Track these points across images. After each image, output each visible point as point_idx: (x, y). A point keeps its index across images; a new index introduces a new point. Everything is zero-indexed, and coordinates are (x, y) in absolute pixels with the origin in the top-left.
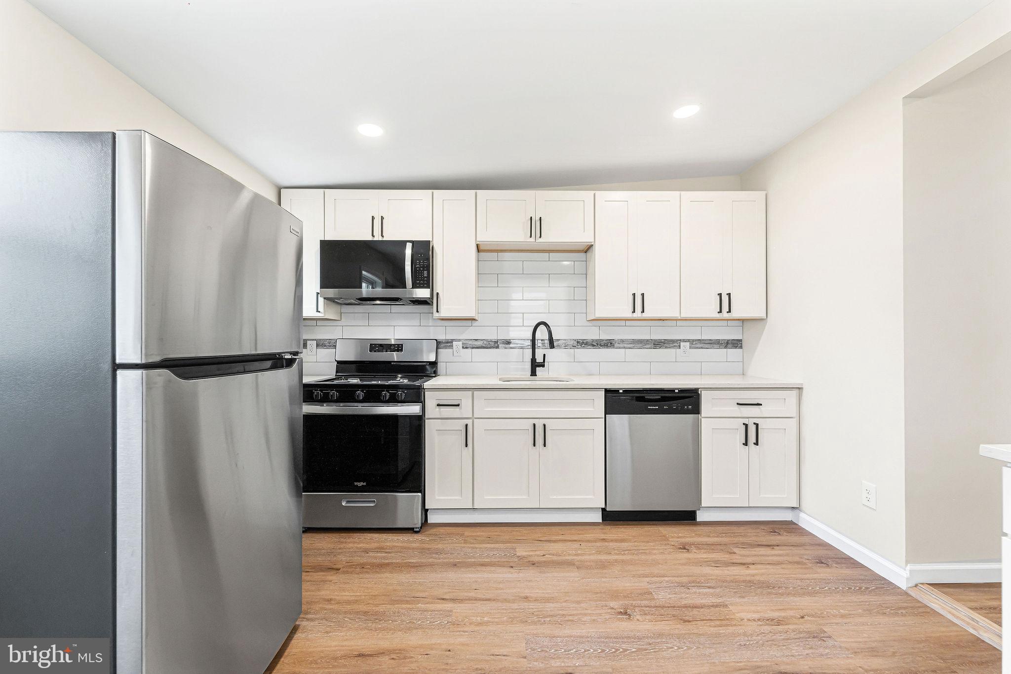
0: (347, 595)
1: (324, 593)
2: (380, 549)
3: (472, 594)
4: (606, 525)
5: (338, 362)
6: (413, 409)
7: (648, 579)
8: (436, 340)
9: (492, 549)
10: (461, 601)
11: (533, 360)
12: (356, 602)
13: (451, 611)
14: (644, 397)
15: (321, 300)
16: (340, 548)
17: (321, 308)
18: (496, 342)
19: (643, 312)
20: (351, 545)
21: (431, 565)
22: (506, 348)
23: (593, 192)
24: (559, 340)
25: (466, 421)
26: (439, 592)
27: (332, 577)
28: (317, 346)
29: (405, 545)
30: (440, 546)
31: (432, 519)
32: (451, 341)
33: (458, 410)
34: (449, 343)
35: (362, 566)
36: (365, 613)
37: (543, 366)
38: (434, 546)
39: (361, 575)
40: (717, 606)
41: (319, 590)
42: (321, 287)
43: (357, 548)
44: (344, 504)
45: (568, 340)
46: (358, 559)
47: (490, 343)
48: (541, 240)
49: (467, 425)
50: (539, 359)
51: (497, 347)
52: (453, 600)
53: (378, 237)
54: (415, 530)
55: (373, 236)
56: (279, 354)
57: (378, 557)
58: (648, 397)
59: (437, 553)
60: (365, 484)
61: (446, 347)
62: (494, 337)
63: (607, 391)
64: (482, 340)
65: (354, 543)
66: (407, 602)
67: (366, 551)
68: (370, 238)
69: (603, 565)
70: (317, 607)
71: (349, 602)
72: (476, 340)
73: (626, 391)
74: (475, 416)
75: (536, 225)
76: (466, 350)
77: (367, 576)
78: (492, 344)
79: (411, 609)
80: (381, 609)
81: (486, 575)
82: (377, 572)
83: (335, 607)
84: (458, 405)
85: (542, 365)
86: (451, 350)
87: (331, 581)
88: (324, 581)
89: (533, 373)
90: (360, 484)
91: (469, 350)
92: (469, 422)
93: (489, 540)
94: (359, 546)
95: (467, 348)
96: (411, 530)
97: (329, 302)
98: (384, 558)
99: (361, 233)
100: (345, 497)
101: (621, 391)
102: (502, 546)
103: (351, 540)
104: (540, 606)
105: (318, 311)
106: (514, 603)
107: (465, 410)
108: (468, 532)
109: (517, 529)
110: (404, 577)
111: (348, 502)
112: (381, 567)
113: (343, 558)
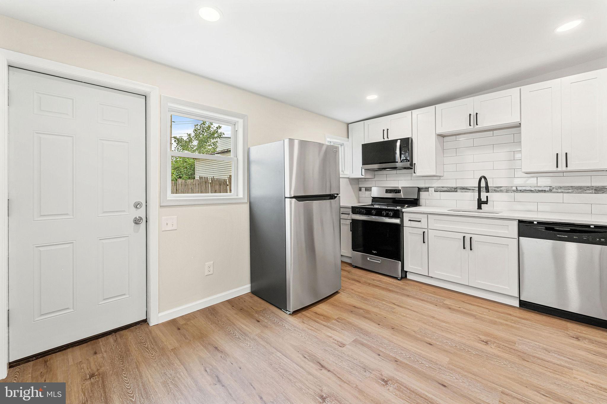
0: (359, 290)
1: (352, 287)
2: (380, 281)
3: (409, 307)
4: (520, 309)
5: (373, 197)
6: (397, 221)
7: (519, 338)
8: (418, 187)
9: (431, 296)
10: (402, 307)
11: (479, 199)
12: (361, 293)
13: (395, 308)
14: (554, 228)
15: (363, 170)
16: (364, 276)
17: (363, 174)
18: (456, 188)
19: (567, 166)
20: (369, 276)
21: (397, 292)
22: (462, 192)
23: (518, 88)
24: (502, 187)
25: (424, 230)
26: (394, 302)
27: (357, 284)
28: (365, 190)
29: (391, 283)
30: (406, 288)
31: (409, 276)
32: (428, 188)
33: (420, 223)
34: (427, 189)
35: (369, 284)
36: (363, 297)
37: (487, 204)
38: (404, 287)
39: (367, 287)
40: (563, 366)
41: (351, 286)
42: (362, 165)
43: (371, 278)
44: (368, 259)
45: (509, 187)
46: (369, 281)
47: (452, 189)
48: (477, 126)
49: (424, 232)
50: (484, 199)
51: (456, 191)
52: (398, 306)
53: (386, 139)
54: (398, 278)
55: (384, 138)
56: (333, 194)
57: (378, 283)
58: (557, 228)
59: (403, 289)
60: (376, 252)
61: (425, 191)
62: (454, 186)
63: (520, 222)
64: (446, 187)
65: (371, 276)
66: (379, 300)
67: (374, 280)
68: (382, 140)
69: (495, 323)
70: (348, 290)
71: (359, 292)
72: (443, 187)
73: (540, 223)
74: (429, 228)
75: (473, 119)
76: (437, 192)
77: (369, 287)
78: (453, 190)
79: (379, 302)
80: (368, 298)
81: (420, 304)
82: (374, 287)
83: (353, 292)
84: (420, 221)
85: (486, 202)
86: (428, 192)
87: (356, 284)
88: (354, 284)
89: (479, 207)
90: (375, 252)
91: (439, 193)
92: (426, 231)
93: (434, 293)
94: (372, 277)
95: (437, 191)
96: (396, 278)
97: (367, 171)
98: (379, 284)
99: (379, 139)
100: (369, 256)
101: (535, 223)
102: (438, 297)
103: (370, 275)
104: (438, 322)
105: (362, 175)
106: (425, 316)
107: (423, 224)
108: (424, 287)
109: (454, 293)
110: (383, 293)
111: (370, 259)
112: (376, 286)
113: (364, 279)
